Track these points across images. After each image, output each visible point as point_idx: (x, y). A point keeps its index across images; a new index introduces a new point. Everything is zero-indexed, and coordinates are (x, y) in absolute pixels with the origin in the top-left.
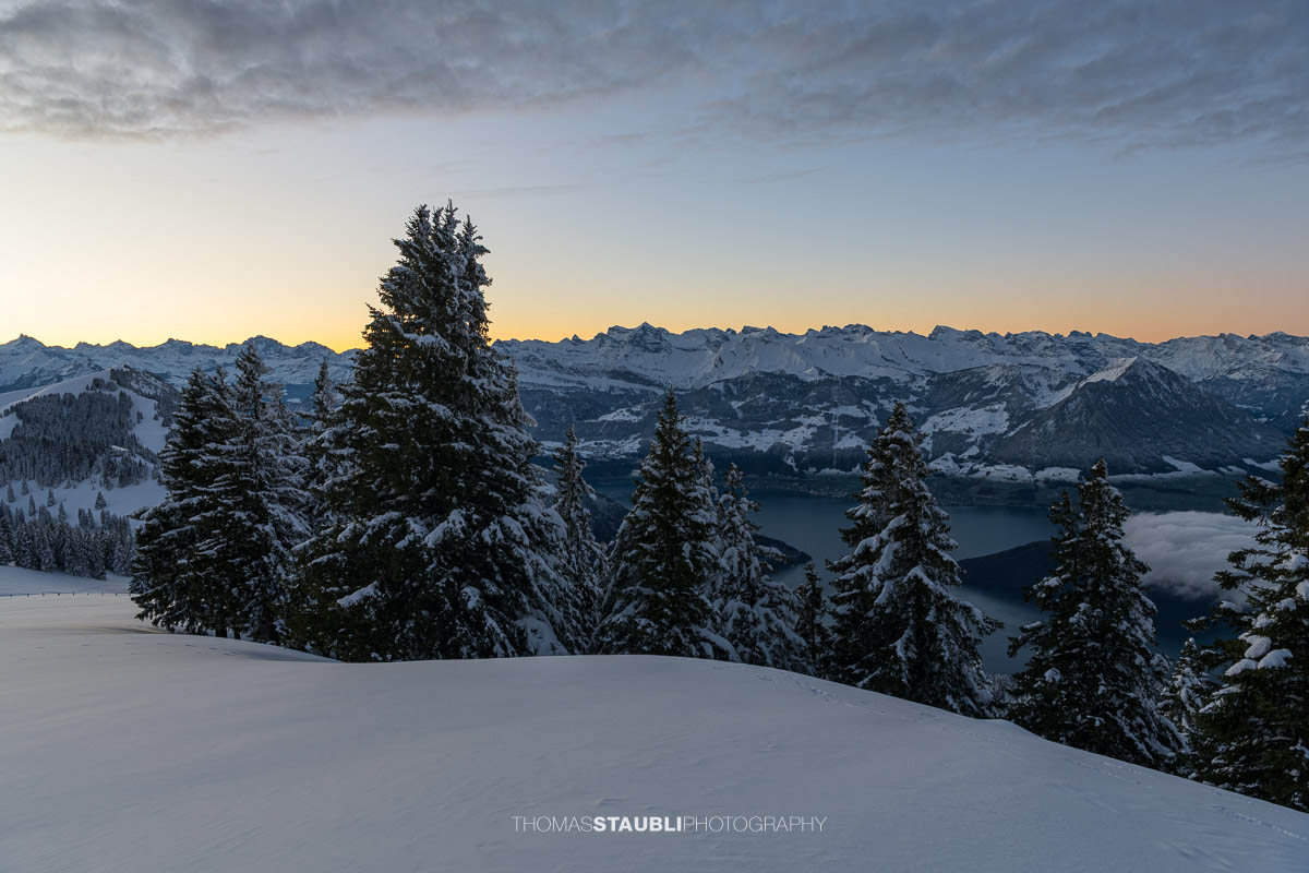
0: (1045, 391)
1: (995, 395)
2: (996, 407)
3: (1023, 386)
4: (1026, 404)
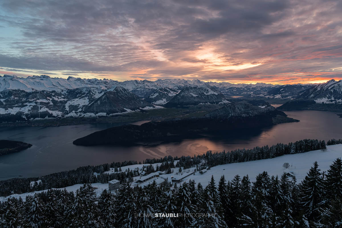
0: (98, 94)
1: (85, 95)
2: (85, 98)
3: (92, 92)
4: (93, 97)
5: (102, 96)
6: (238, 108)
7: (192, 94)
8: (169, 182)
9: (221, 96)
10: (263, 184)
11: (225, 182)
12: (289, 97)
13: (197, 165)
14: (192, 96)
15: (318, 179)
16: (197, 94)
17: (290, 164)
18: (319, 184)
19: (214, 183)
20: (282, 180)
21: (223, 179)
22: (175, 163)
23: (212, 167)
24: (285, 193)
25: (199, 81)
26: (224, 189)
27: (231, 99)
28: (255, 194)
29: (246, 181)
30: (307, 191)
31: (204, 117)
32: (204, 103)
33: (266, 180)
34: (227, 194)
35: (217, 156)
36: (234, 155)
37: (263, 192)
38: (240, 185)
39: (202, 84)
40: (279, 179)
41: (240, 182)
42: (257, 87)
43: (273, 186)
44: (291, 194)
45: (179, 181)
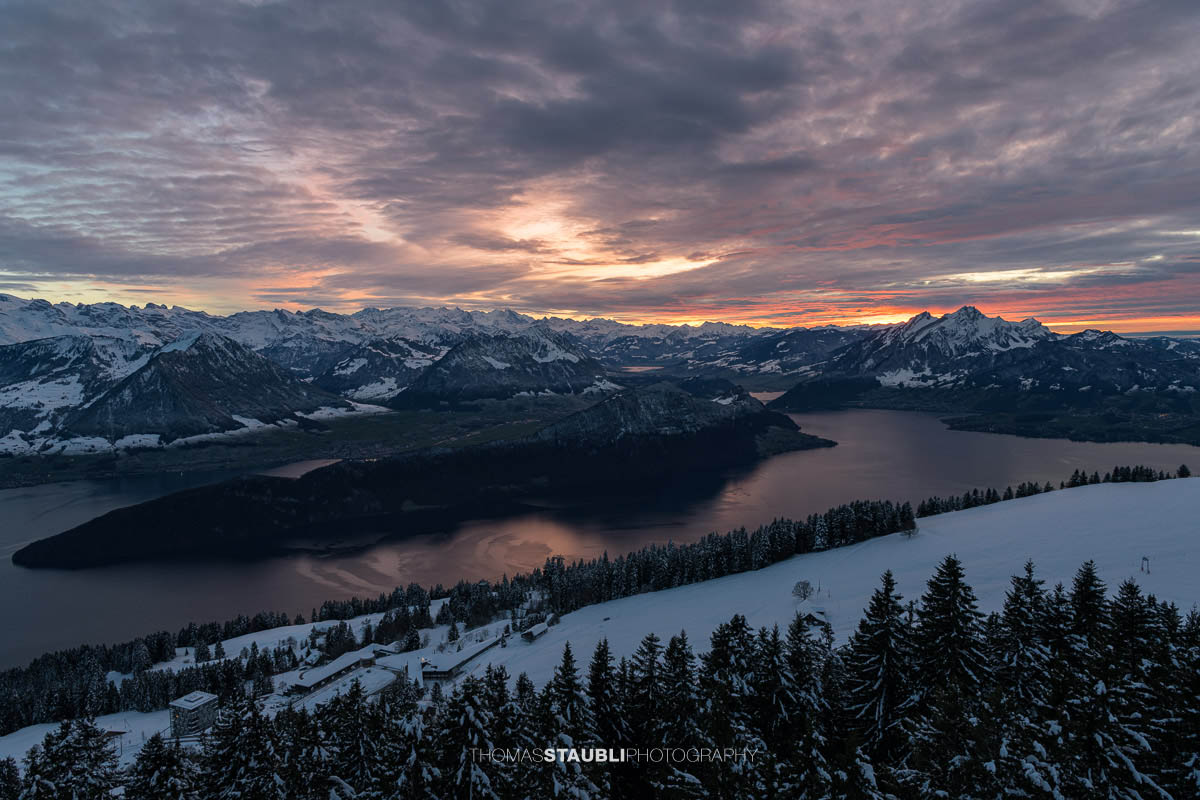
0: (121, 361)
1: (66, 367)
2: (69, 379)
3: (98, 357)
4: (101, 374)
5: (143, 370)
6: (648, 407)
7: (489, 360)
8: (413, 682)
9: (588, 366)
10: (733, 659)
11: (611, 664)
12: (803, 369)
13: (513, 612)
14: (491, 369)
15: (896, 627)
16: (510, 362)
17: (814, 585)
18: (899, 641)
19: (575, 670)
20: (790, 639)
21: (602, 654)
22: (434, 610)
23: (566, 613)
24: (803, 680)
25: (512, 316)
26: (609, 687)
27: (623, 376)
28: (708, 695)
29: (680, 652)
30: (868, 666)
31: (534, 440)
32: (532, 392)
33: (742, 642)
34: (619, 704)
35: (581, 573)
36: (638, 567)
37: (735, 684)
38: (660, 667)
39: (525, 326)
40: (783, 637)
41: (661, 659)
42: (705, 335)
43: (765, 661)
44: (819, 684)
45: (449, 675)
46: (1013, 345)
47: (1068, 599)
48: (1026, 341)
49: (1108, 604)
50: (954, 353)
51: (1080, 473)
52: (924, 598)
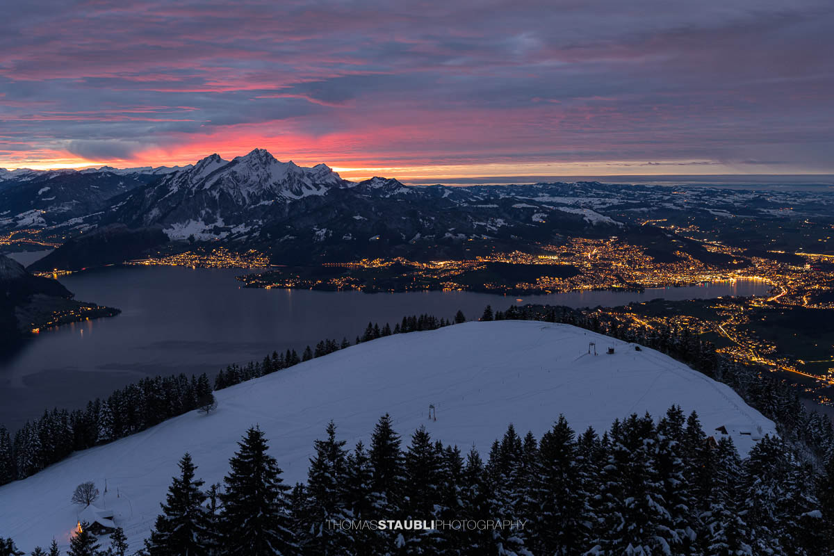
12: (73, 221)
15: (198, 518)
17: (99, 486)
18: (202, 533)
46: (306, 193)
47: (368, 457)
48: (319, 189)
49: (403, 456)
50: (247, 201)
51: (373, 327)
52: (227, 479)
